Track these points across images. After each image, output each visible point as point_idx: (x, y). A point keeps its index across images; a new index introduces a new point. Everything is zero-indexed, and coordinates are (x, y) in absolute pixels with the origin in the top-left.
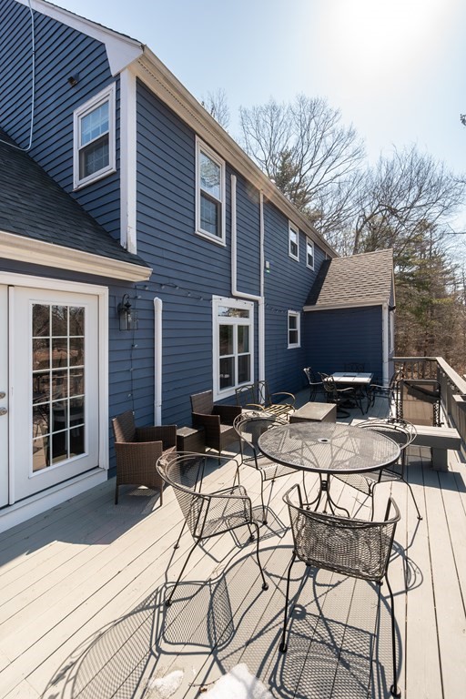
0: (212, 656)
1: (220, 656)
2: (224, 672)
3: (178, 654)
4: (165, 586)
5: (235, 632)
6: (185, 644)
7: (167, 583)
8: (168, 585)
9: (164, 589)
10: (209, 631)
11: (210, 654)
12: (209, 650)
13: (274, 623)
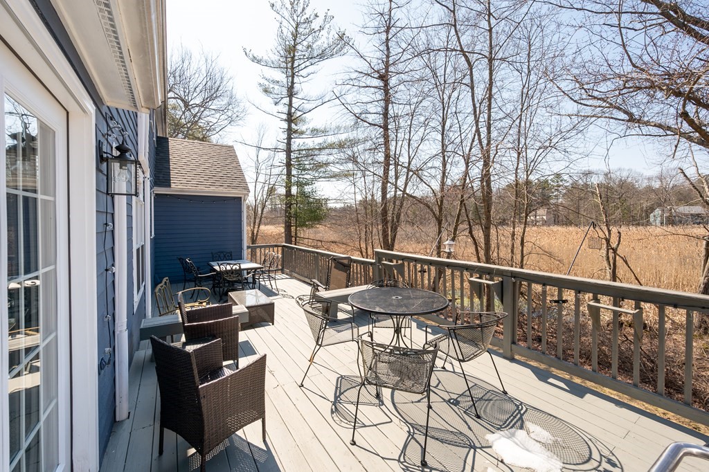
0: (477, 450)
1: (477, 445)
2: (490, 447)
3: (473, 468)
4: (402, 463)
5: (461, 433)
6: (465, 462)
7: (399, 461)
8: (402, 460)
9: (405, 464)
10: (458, 446)
11: (475, 450)
12: (472, 450)
13: (459, 413)
